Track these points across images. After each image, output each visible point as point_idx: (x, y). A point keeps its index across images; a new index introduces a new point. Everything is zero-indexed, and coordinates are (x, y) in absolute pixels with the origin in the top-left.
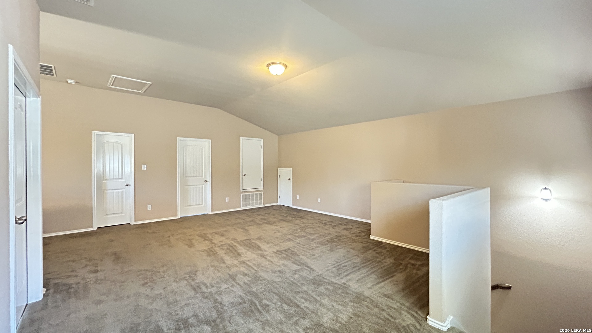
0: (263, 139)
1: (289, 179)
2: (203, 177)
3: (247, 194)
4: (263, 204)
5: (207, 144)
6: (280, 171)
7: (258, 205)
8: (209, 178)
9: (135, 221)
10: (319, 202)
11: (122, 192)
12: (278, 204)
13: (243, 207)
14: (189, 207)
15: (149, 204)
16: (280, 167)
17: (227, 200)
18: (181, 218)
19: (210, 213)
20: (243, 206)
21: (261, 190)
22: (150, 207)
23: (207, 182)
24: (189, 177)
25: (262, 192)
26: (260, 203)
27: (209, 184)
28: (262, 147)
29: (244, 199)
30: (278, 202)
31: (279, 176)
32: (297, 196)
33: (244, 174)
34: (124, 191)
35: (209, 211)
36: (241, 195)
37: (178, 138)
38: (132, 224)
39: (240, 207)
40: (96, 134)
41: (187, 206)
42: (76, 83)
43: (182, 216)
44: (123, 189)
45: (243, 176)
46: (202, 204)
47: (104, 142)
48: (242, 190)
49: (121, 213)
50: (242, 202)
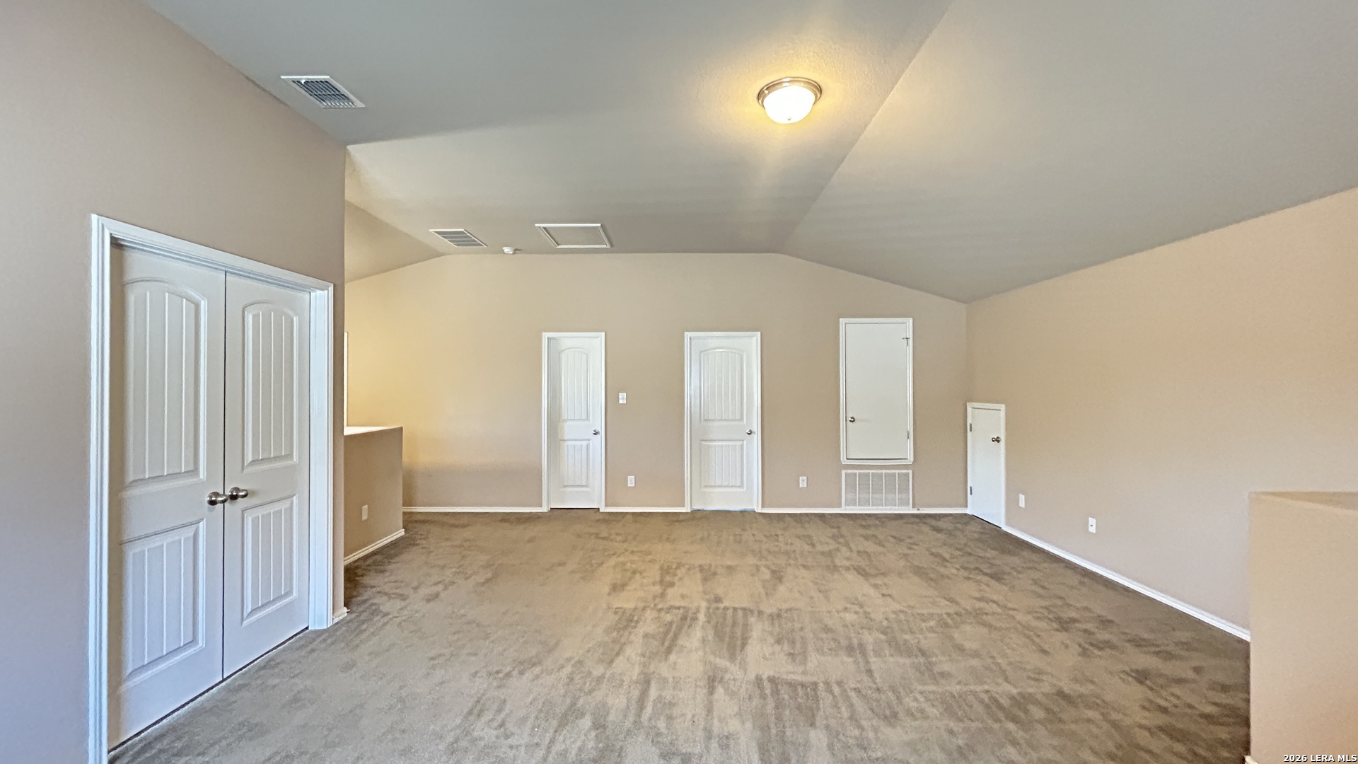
0: (911, 320)
1: (998, 440)
2: (745, 422)
3: (873, 471)
4: (914, 507)
5: (752, 342)
6: (973, 412)
7: (896, 508)
8: (756, 426)
9: (606, 505)
10: (1092, 530)
11: (588, 446)
12: (969, 511)
13: (848, 507)
14: (712, 490)
15: (630, 475)
16: (971, 401)
17: (803, 482)
18: (694, 512)
19: (759, 510)
20: (850, 502)
21: (906, 467)
22: (631, 480)
23: (752, 435)
24: (713, 420)
25: (910, 472)
26: (904, 503)
27: (756, 439)
28: (911, 341)
29: (851, 486)
30: (966, 506)
31: (971, 425)
32: (1020, 495)
33: (852, 418)
34: (591, 444)
35: (758, 507)
36: (843, 472)
37: (685, 333)
38: (601, 511)
39: (840, 506)
40: (548, 338)
41: (706, 486)
42: (516, 251)
43: (696, 507)
44: (589, 440)
45: (848, 422)
46: (741, 486)
47: (561, 352)
48: (844, 462)
49: (586, 486)
50: (846, 493)
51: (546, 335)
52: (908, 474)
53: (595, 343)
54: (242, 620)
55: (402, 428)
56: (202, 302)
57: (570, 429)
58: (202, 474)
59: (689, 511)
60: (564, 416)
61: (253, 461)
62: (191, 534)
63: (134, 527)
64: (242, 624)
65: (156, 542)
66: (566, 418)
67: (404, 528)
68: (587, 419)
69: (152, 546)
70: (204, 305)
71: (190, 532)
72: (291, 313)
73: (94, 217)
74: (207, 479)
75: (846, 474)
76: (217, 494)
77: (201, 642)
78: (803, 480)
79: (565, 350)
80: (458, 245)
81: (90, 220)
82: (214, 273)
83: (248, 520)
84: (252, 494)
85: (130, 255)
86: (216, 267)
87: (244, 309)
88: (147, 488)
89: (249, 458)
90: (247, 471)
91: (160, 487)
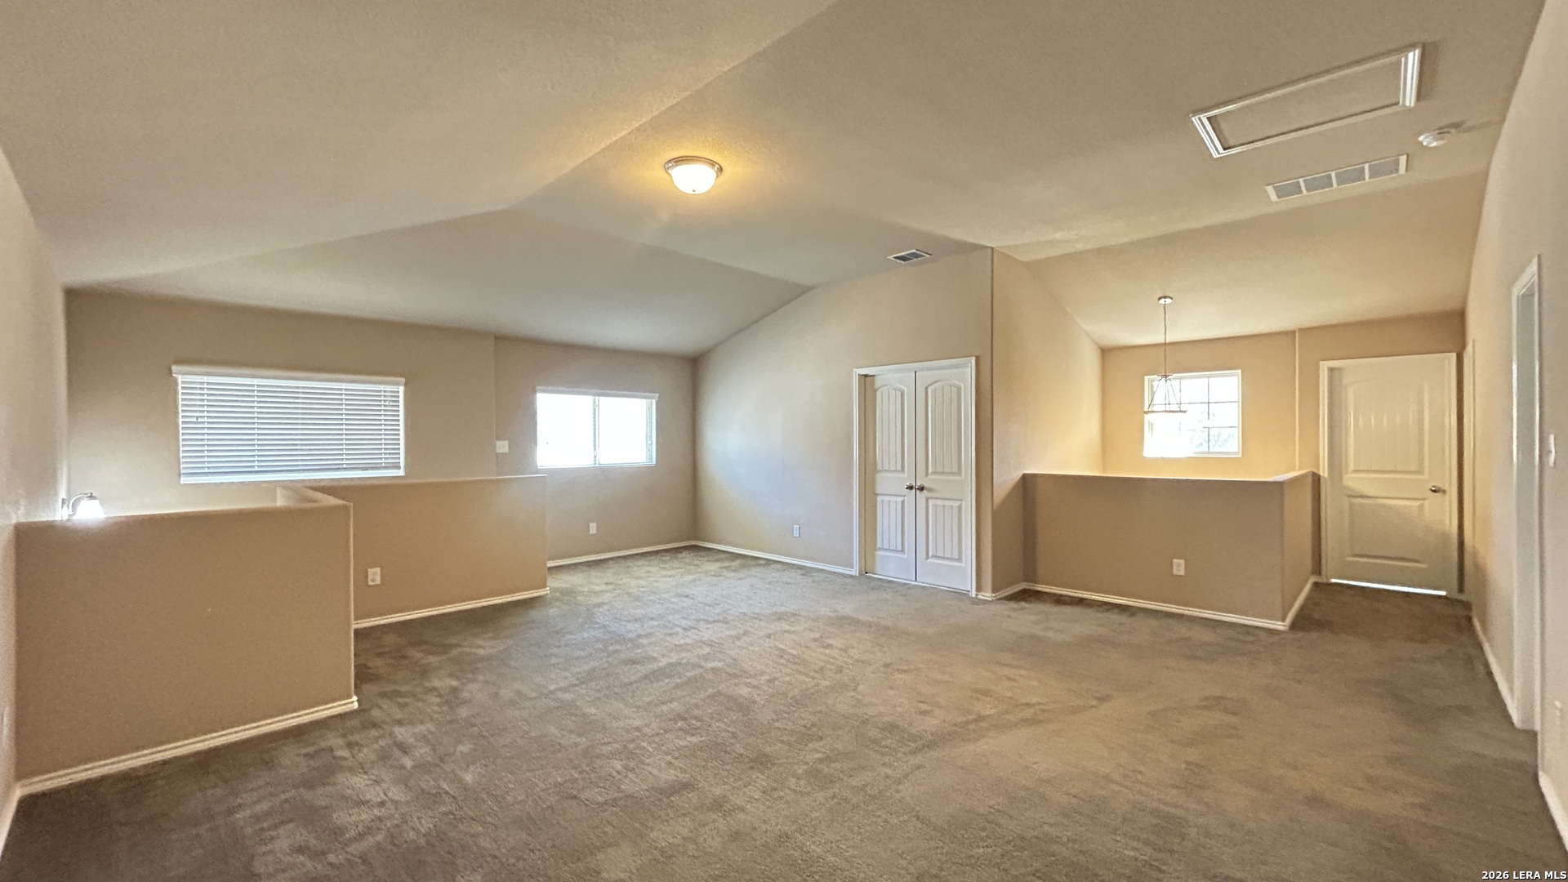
58: (906, 473)
61: (931, 473)
62: (901, 501)
63: (879, 488)
64: (926, 559)
65: (888, 499)
69: (886, 499)
70: (905, 391)
71: (901, 499)
72: (959, 383)
74: (908, 477)
76: (912, 484)
77: (906, 555)
82: (909, 375)
83: (931, 502)
84: (930, 490)
85: (877, 378)
86: (908, 370)
87: (927, 388)
88: (884, 474)
89: (930, 471)
90: (930, 477)
91: (890, 475)
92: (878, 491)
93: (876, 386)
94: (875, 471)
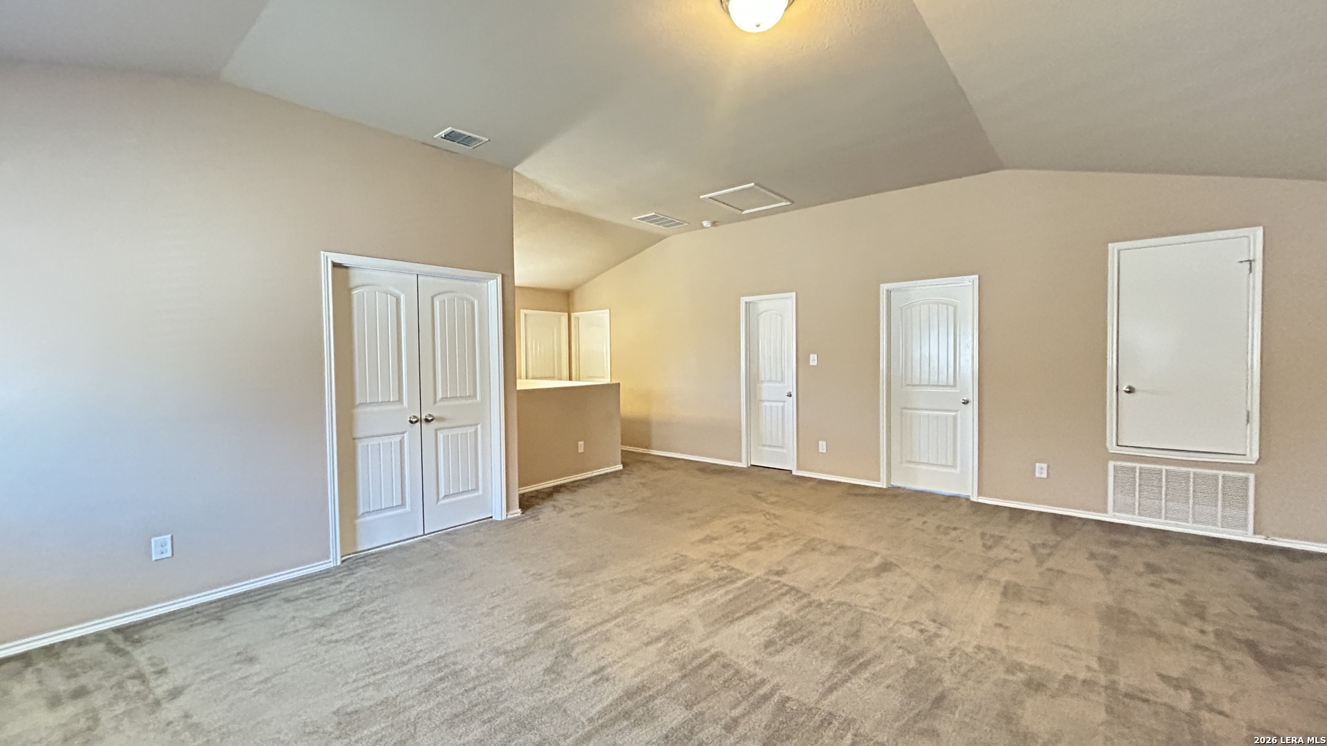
0: (1259, 231)
2: (959, 390)
3: (1169, 468)
4: (1257, 532)
7: (1217, 528)
8: (971, 396)
9: (798, 468)
11: (782, 408)
13: (1119, 514)
14: (914, 466)
15: (822, 441)
17: (1041, 471)
18: (891, 488)
19: (975, 498)
20: (1121, 509)
21: (1242, 467)
22: (822, 446)
23: (967, 405)
24: (919, 385)
25: (1253, 474)
26: (1235, 523)
27: (972, 411)
28: (1258, 266)
29: (1124, 485)
33: (1130, 387)
34: (786, 406)
35: (973, 493)
36: (1111, 464)
37: (881, 285)
38: (794, 473)
39: (1105, 511)
40: (746, 303)
41: (910, 462)
42: (714, 224)
43: (896, 483)
44: (784, 402)
45: (1123, 395)
46: (954, 466)
47: (759, 315)
48: (1112, 448)
49: (782, 447)
50: (1114, 494)
51: (744, 299)
52: (1247, 479)
53: (787, 303)
54: (438, 500)
55: (619, 384)
56: (402, 296)
57: (767, 390)
58: (405, 403)
59: (885, 487)
60: (762, 378)
61: (442, 398)
62: (399, 440)
63: (361, 429)
64: (437, 503)
65: (375, 441)
66: (763, 380)
67: (622, 463)
68: (782, 381)
69: (373, 443)
70: (402, 297)
71: (398, 438)
72: (472, 298)
73: (322, 252)
74: (409, 408)
75: (1115, 468)
76: (415, 417)
77: (408, 508)
78: (1042, 469)
79: (762, 313)
80: (667, 226)
81: (320, 254)
82: (409, 277)
83: (441, 436)
84: (441, 419)
85: (351, 272)
86: (410, 272)
87: (432, 298)
88: (368, 409)
89: (439, 396)
90: (438, 404)
91: (376, 409)
92: (358, 435)
93: (353, 283)
94: (353, 405)
